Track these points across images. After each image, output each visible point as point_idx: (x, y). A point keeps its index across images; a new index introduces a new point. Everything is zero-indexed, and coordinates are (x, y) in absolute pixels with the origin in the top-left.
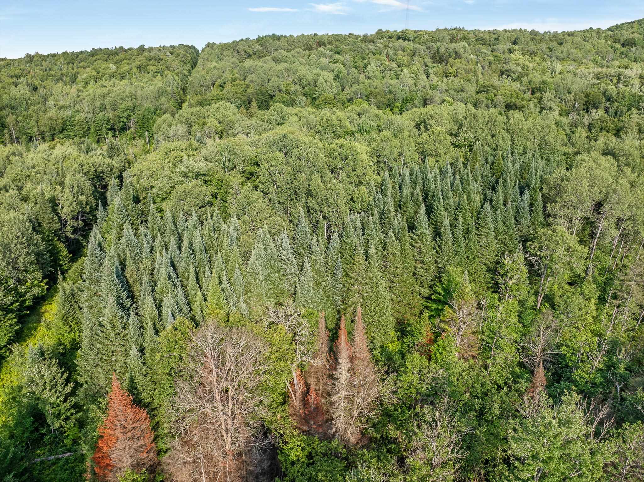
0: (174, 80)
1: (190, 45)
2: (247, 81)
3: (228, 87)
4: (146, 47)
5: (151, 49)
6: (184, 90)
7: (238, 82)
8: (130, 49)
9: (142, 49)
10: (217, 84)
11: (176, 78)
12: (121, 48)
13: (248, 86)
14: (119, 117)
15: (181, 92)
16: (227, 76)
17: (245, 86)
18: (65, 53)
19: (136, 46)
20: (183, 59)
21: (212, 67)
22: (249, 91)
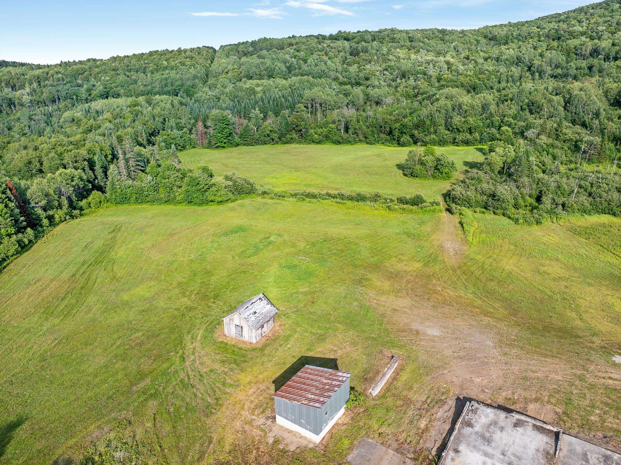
0: (201, 70)
1: (210, 46)
2: (240, 70)
3: (230, 74)
4: (182, 49)
5: (185, 51)
6: (207, 75)
7: (236, 70)
8: (173, 51)
9: (179, 50)
10: (225, 71)
11: (203, 68)
12: (167, 50)
13: (241, 73)
14: (175, 90)
15: (206, 77)
16: (230, 67)
17: (239, 72)
18: (134, 55)
19: (176, 49)
20: (206, 57)
21: (222, 62)
22: (241, 75)
